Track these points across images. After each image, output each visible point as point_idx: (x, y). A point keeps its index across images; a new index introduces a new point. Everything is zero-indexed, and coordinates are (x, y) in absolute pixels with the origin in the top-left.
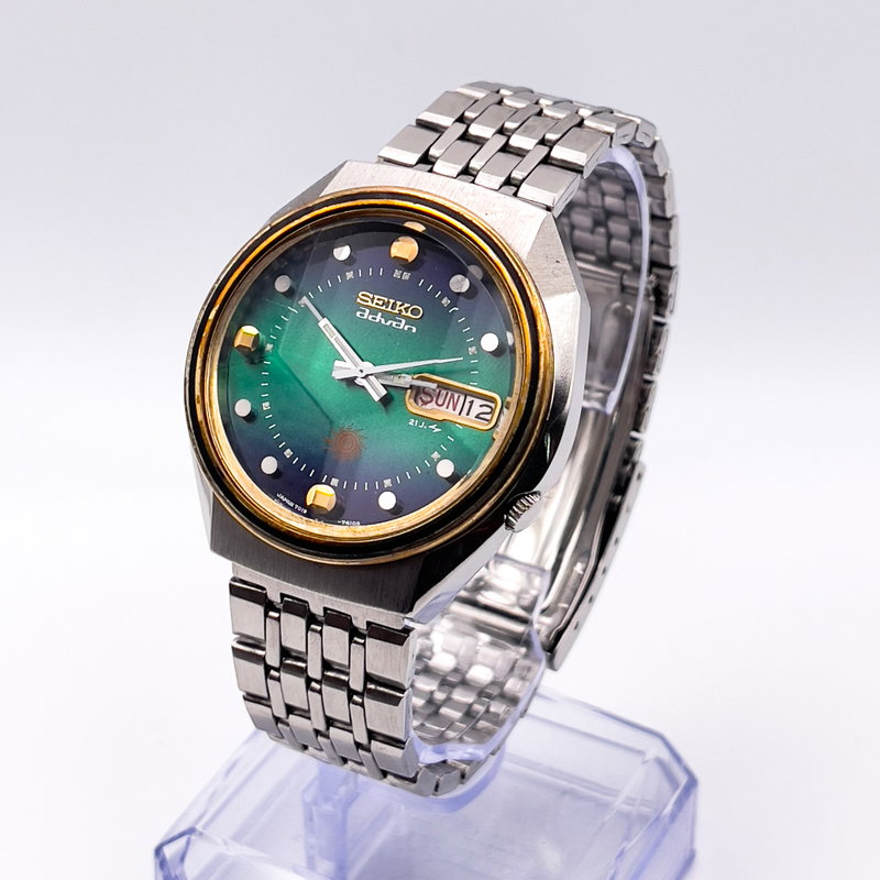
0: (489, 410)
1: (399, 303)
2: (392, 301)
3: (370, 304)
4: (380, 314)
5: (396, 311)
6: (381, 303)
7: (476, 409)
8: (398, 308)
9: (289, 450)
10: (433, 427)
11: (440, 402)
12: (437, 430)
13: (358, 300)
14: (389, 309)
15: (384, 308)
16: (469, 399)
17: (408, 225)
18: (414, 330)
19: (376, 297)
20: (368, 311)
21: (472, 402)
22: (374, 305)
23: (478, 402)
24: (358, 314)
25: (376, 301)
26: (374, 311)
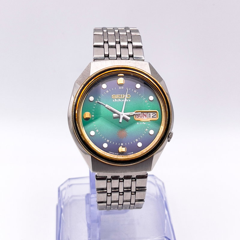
0: (155, 115)
1: (123, 95)
2: (121, 95)
3: (116, 97)
4: (119, 99)
5: (124, 97)
6: (119, 96)
7: (151, 115)
8: (124, 96)
9: (108, 140)
10: (143, 123)
11: (141, 116)
12: (145, 123)
13: (113, 97)
14: (121, 97)
15: (120, 97)
16: (149, 113)
17: (119, 75)
18: (130, 100)
19: (117, 95)
20: (116, 99)
21: (150, 114)
22: (117, 97)
23: (151, 114)
24: (113, 101)
25: (117, 96)
26: (117, 99)
